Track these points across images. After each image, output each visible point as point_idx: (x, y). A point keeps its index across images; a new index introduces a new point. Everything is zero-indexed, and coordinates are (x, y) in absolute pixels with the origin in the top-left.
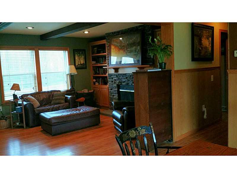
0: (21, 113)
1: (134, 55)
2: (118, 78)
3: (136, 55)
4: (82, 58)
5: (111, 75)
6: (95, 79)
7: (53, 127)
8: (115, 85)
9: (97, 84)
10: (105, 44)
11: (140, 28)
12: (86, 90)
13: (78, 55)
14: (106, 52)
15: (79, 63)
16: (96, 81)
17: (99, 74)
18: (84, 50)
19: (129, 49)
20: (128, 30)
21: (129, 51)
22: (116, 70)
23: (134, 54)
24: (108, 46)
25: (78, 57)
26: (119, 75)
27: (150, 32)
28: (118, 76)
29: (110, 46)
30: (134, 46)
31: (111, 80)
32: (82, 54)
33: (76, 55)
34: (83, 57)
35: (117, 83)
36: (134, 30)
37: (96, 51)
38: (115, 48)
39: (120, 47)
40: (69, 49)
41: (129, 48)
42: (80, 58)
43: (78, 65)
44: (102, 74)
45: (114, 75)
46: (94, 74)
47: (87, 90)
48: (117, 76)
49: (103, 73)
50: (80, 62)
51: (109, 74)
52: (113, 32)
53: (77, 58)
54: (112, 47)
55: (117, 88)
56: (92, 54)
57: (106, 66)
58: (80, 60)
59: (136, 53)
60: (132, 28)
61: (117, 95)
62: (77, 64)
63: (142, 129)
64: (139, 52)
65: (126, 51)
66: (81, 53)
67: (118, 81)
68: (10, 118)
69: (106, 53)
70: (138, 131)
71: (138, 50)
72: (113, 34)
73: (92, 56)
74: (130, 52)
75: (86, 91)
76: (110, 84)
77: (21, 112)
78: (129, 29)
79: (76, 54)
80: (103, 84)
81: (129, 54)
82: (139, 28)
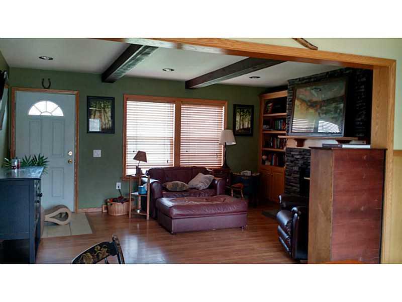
0: (145, 196)
1: (333, 118)
2: (302, 156)
3: (336, 118)
4: (247, 120)
5: (290, 150)
6: (266, 155)
7: (175, 220)
8: (296, 168)
9: (267, 163)
10: (286, 97)
11: (348, 72)
12: (248, 171)
13: (240, 114)
14: (287, 111)
15: (241, 127)
16: (267, 159)
17: (273, 147)
18: (252, 107)
19: (324, 108)
20: (326, 75)
21: (324, 111)
22: (301, 142)
23: (333, 116)
24: (290, 101)
25: (240, 118)
26: (303, 151)
27: (364, 79)
28: (303, 153)
29: (293, 101)
30: (334, 102)
31: (290, 158)
32: (248, 114)
33: (238, 114)
34: (248, 117)
35: (300, 165)
36: (336, 75)
37: (270, 109)
38: (301, 105)
39: (309, 104)
40: (226, 103)
41: (324, 106)
42: (243, 118)
43: (240, 129)
44: (278, 148)
45: (296, 151)
46: (265, 147)
47: (250, 172)
48: (300, 152)
49: (280, 147)
50: (243, 126)
51: (287, 149)
52: (300, 78)
53: (238, 119)
54: (297, 102)
55: (299, 173)
56: (264, 114)
57: (284, 135)
58: (243, 122)
59: (336, 115)
60: (333, 71)
61: (298, 185)
62: (237, 129)
63: (102, 249)
64: (341, 114)
65: (319, 111)
66: (245, 110)
67: (302, 162)
68: (129, 201)
69: (285, 112)
70: (95, 252)
71: (341, 110)
72: (300, 80)
73: (264, 117)
74: (326, 113)
75: (248, 173)
76: (287, 165)
77: (145, 194)
78: (328, 73)
79: (238, 112)
80: (277, 164)
81: (324, 115)
82: (345, 71)
